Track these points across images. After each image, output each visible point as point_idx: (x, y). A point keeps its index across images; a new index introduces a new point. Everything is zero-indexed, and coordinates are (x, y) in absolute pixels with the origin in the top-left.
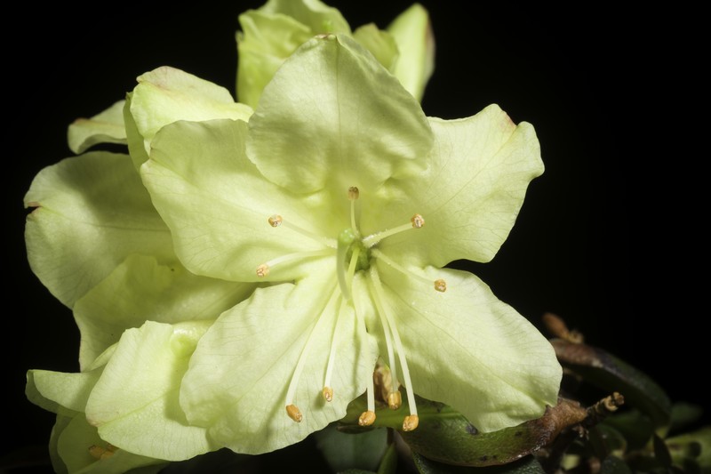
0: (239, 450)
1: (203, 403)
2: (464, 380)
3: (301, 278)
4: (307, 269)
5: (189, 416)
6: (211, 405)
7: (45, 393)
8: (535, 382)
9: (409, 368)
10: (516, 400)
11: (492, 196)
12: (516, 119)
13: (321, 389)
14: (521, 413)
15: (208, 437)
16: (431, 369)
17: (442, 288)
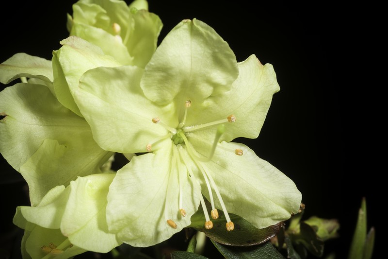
0: (135, 245)
1: (118, 220)
2: (251, 202)
3: (157, 150)
4: (160, 145)
5: (110, 228)
6: (121, 222)
7: (28, 219)
8: (288, 201)
9: (222, 197)
10: (278, 211)
11: (259, 104)
12: (263, 62)
13: (178, 210)
14: (279, 218)
15: (117, 239)
16: (232, 197)
17: (241, 154)
